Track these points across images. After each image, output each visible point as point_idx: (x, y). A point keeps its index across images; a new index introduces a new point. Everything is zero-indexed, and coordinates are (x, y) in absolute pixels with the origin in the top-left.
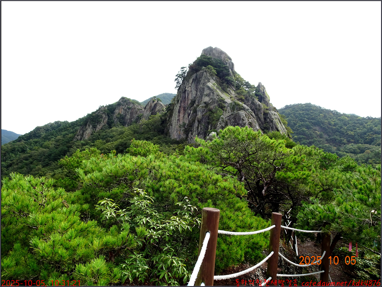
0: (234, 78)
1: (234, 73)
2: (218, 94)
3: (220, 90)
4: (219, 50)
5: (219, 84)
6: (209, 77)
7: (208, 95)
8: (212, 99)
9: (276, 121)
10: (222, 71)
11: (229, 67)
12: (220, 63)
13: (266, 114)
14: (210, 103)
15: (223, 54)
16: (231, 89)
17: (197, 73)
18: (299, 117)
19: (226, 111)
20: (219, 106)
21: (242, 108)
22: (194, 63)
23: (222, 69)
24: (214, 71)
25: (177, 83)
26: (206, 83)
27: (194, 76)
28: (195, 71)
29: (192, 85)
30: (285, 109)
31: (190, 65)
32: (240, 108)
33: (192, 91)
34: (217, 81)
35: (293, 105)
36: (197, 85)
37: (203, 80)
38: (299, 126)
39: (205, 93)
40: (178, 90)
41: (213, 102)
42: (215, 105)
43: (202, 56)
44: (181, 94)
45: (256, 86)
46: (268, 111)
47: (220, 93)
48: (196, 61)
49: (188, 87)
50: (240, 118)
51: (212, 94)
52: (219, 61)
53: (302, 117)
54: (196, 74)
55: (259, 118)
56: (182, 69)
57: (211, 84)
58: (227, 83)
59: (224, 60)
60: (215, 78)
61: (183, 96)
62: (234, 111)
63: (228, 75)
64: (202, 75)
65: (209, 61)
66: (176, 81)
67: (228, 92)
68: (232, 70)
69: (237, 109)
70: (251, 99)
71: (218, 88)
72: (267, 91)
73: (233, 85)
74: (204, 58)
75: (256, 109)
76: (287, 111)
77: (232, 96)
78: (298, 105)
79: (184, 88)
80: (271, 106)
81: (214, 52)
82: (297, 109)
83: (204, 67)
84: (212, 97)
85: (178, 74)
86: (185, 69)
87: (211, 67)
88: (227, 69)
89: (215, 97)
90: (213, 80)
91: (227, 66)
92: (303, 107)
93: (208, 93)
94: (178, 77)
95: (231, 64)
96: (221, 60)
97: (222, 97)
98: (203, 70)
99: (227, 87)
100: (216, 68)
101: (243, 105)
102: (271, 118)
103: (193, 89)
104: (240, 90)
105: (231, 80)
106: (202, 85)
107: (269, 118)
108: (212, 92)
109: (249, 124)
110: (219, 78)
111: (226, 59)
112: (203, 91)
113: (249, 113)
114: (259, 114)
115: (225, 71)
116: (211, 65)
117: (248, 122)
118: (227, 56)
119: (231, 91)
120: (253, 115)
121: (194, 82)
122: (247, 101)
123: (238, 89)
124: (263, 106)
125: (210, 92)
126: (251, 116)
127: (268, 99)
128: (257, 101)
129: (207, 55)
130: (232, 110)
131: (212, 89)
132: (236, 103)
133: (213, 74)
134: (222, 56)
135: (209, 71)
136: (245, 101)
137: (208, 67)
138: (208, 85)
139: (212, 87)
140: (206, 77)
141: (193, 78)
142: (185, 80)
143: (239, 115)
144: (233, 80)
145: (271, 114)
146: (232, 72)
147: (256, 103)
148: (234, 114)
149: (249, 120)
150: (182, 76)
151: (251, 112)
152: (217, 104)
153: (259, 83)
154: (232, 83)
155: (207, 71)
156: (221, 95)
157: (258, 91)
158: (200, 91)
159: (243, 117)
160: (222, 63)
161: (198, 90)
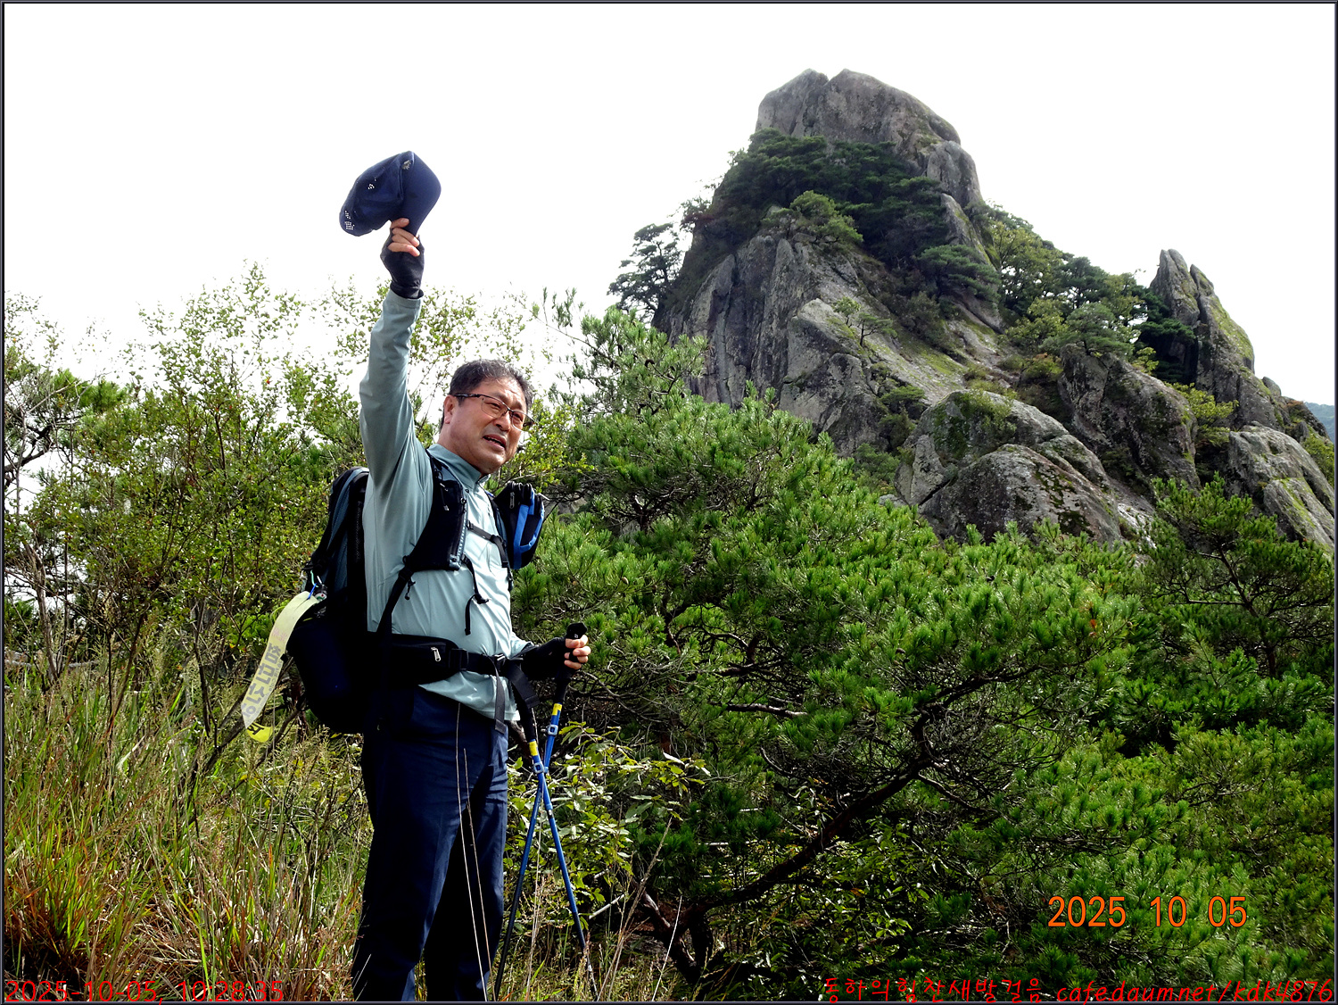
0: (980, 249)
1: (979, 220)
2: (876, 366)
3: (890, 340)
4: (866, 90)
5: (884, 302)
6: (809, 267)
7: (813, 383)
8: (839, 402)
9: (1289, 489)
10: (900, 213)
11: (943, 185)
12: (881, 170)
13: (1211, 454)
15: (897, 108)
16: (969, 322)
17: (741, 254)
19: (910, 463)
20: (889, 438)
21: (1008, 431)
22: (720, 192)
23: (894, 204)
24: (842, 226)
26: (798, 305)
27: (723, 270)
28: (722, 244)
29: (711, 332)
31: (694, 209)
32: (995, 430)
33: (716, 372)
34: (870, 285)
36: (745, 331)
37: (778, 289)
39: (794, 372)
41: (851, 422)
42: (863, 436)
43: (757, 139)
46: (1225, 433)
47: (890, 357)
48: (727, 176)
50: (1003, 495)
51: (834, 371)
52: (874, 153)
54: (729, 259)
56: (646, 244)
57: (827, 308)
58: (943, 290)
59: (905, 144)
60: (858, 267)
63: (941, 232)
64: (772, 262)
65: (804, 168)
67: (951, 342)
68: (964, 200)
70: (1103, 366)
71: (875, 328)
72: (1224, 305)
73: (981, 297)
74: (771, 153)
75: (1142, 426)
77: (983, 364)
81: (836, 102)
83: (775, 210)
84: (840, 390)
85: (623, 279)
86: (665, 238)
87: (819, 204)
88: (930, 201)
89: (858, 389)
90: (840, 286)
91: (923, 184)
93: (811, 367)
94: (627, 294)
95: (953, 166)
96: (888, 146)
97: (902, 384)
98: (769, 226)
99: (936, 313)
100: (854, 203)
101: (1014, 409)
102: (1252, 475)
103: (722, 357)
104: (1032, 319)
105: (962, 263)
106: (774, 325)
107: (1237, 476)
108: (834, 361)
109: (1067, 523)
110: (880, 264)
111: (918, 135)
112: (783, 363)
113: (1057, 456)
114: (1164, 457)
115: (916, 217)
116: (824, 187)
117: (1057, 511)
118: (926, 113)
119: (973, 336)
120: (1090, 466)
121: (724, 313)
122: (1079, 387)
123: (1021, 314)
124: (1186, 403)
125: (822, 358)
126: (1076, 474)
127: (1237, 356)
128: (1139, 377)
129: (792, 131)
130: (946, 449)
131: (837, 340)
132: (967, 402)
133: (840, 246)
134: (888, 124)
135: (812, 228)
136: (1065, 385)
137: (804, 202)
138: (808, 318)
139: (834, 327)
140: (796, 270)
141: (711, 289)
142: (669, 309)
143: (994, 474)
144: (979, 262)
145: (1250, 446)
146: (966, 212)
147: (1138, 391)
148: (960, 475)
149: (1062, 502)
150: (654, 289)
151: (1071, 450)
152: (876, 428)
153: (1165, 259)
154: (967, 285)
155: (798, 230)
156: (894, 368)
157: (1162, 310)
158: (769, 362)
159: (1023, 488)
160: (893, 166)
161: (757, 356)
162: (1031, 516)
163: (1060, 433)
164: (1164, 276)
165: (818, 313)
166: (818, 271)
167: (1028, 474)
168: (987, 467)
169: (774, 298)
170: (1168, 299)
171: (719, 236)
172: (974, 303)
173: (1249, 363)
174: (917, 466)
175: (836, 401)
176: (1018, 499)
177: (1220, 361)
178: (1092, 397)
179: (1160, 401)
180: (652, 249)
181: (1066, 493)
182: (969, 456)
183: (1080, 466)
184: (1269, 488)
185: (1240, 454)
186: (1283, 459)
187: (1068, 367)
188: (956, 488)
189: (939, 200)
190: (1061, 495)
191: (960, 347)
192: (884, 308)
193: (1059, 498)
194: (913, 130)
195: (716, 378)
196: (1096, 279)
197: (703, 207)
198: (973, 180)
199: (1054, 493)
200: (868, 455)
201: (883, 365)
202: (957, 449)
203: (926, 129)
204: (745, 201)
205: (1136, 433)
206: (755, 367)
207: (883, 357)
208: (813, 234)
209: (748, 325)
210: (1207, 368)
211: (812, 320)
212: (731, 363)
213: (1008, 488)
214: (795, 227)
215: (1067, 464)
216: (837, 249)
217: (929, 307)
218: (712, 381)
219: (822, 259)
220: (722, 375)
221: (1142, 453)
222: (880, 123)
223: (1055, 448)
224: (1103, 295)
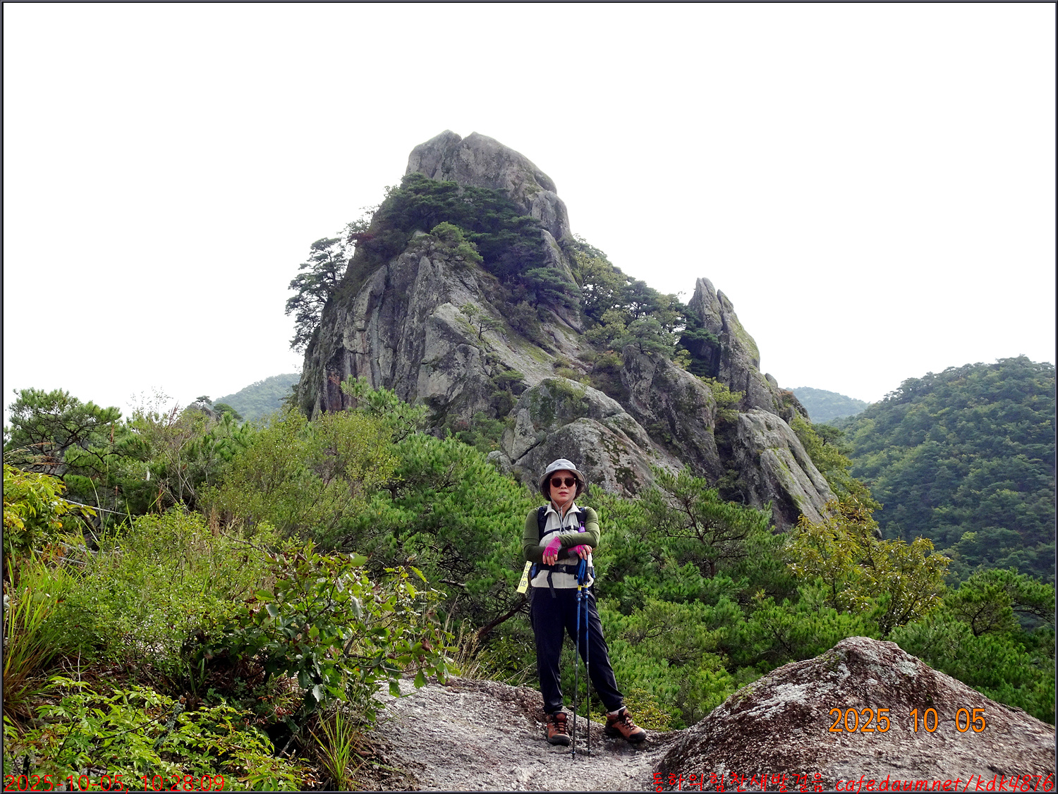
0: (568, 271)
1: (568, 250)
2: (490, 355)
3: (503, 336)
4: (489, 147)
5: (497, 307)
6: (443, 278)
7: (443, 365)
8: (462, 380)
9: (776, 456)
10: (511, 242)
11: (543, 223)
12: (498, 209)
13: (726, 428)
14: (453, 402)
15: (511, 163)
16: (558, 325)
17: (393, 264)
19: (512, 428)
20: (497, 408)
21: (582, 409)
22: (376, 216)
23: (507, 235)
24: (468, 249)
25: (302, 318)
26: (433, 306)
27: (378, 276)
28: (378, 257)
29: (367, 321)
31: (357, 228)
32: (574, 407)
33: (370, 351)
34: (487, 294)
36: (393, 323)
37: (419, 293)
39: (430, 356)
40: (309, 352)
41: (470, 395)
42: (478, 406)
43: (407, 180)
44: (321, 373)
46: (736, 414)
47: (500, 347)
48: (383, 207)
49: (352, 336)
50: (576, 454)
51: (459, 357)
52: (493, 196)
54: (384, 268)
56: (320, 252)
57: (456, 309)
58: (540, 300)
59: (516, 191)
60: (479, 280)
61: (330, 382)
62: (549, 425)
63: (540, 258)
64: (415, 272)
65: (441, 204)
66: (295, 312)
67: (545, 339)
68: (557, 235)
69: (563, 413)
70: (652, 362)
71: (491, 326)
73: (567, 307)
74: (417, 191)
77: (566, 356)
79: (335, 339)
81: (466, 156)
83: (419, 234)
84: (462, 371)
85: (301, 277)
86: (335, 249)
87: (452, 232)
88: (533, 234)
89: (476, 371)
90: (466, 293)
91: (528, 221)
93: (442, 353)
94: (304, 289)
95: (551, 210)
96: (503, 192)
97: (508, 369)
98: (414, 246)
99: (535, 318)
100: (476, 232)
101: (587, 393)
102: (753, 445)
103: (375, 341)
104: (603, 324)
105: (555, 281)
106: (415, 320)
107: (743, 445)
108: (459, 349)
109: (621, 476)
110: (495, 278)
111: (526, 185)
112: (421, 348)
113: (616, 428)
114: (693, 430)
115: (523, 245)
116: (455, 219)
117: (615, 467)
118: (532, 170)
119: (560, 335)
120: (639, 436)
121: (378, 308)
122: (635, 377)
123: (596, 320)
124: (709, 391)
125: (450, 346)
126: (629, 441)
127: (748, 357)
128: (678, 372)
129: (433, 175)
130: (539, 419)
131: (462, 334)
132: (554, 386)
133: (466, 263)
134: (505, 175)
135: (447, 250)
136: (625, 374)
137: (441, 230)
138: (441, 317)
139: (460, 324)
140: (433, 280)
141: (369, 290)
142: (337, 302)
143: (571, 439)
144: (567, 281)
145: (752, 424)
146: (558, 243)
147: (676, 381)
148: (547, 439)
149: (618, 461)
150: (324, 286)
151: (626, 424)
152: (488, 400)
153: (700, 285)
154: (558, 298)
155: (436, 250)
156: (503, 357)
157: (696, 322)
158: (411, 347)
159: (591, 450)
160: (506, 206)
161: (401, 342)
162: (597, 469)
163: (619, 412)
164: (698, 298)
165: (448, 313)
166: (449, 282)
167: (595, 439)
168: (567, 434)
169: (416, 299)
170: (701, 315)
171: (376, 251)
172: (563, 310)
173: (756, 363)
174: (517, 431)
175: (460, 379)
176: (588, 458)
177: (736, 360)
178: (644, 384)
179: (691, 389)
180: (325, 257)
181: (621, 455)
182: (554, 425)
183: (632, 436)
184: (764, 455)
185: (745, 429)
186: (775, 434)
187: (628, 362)
188: (545, 448)
189: (540, 234)
190: (618, 455)
191: (551, 343)
192: (497, 312)
193: (617, 458)
194: (522, 181)
195: (370, 356)
196: (650, 297)
197: (364, 227)
198: (565, 221)
199: (613, 454)
200: (483, 420)
201: (495, 354)
202: (545, 420)
203: (532, 180)
204: (396, 226)
205: (674, 412)
206: (400, 350)
207: (495, 348)
208: (446, 254)
209: (396, 318)
210: (727, 365)
211: (444, 318)
212: (382, 346)
213: (581, 449)
214: (433, 247)
215: (623, 433)
216: (464, 266)
217: (529, 312)
218: (367, 359)
219: (453, 272)
220: (375, 355)
221: (678, 426)
222: (498, 174)
223: (615, 422)
224: (654, 309)
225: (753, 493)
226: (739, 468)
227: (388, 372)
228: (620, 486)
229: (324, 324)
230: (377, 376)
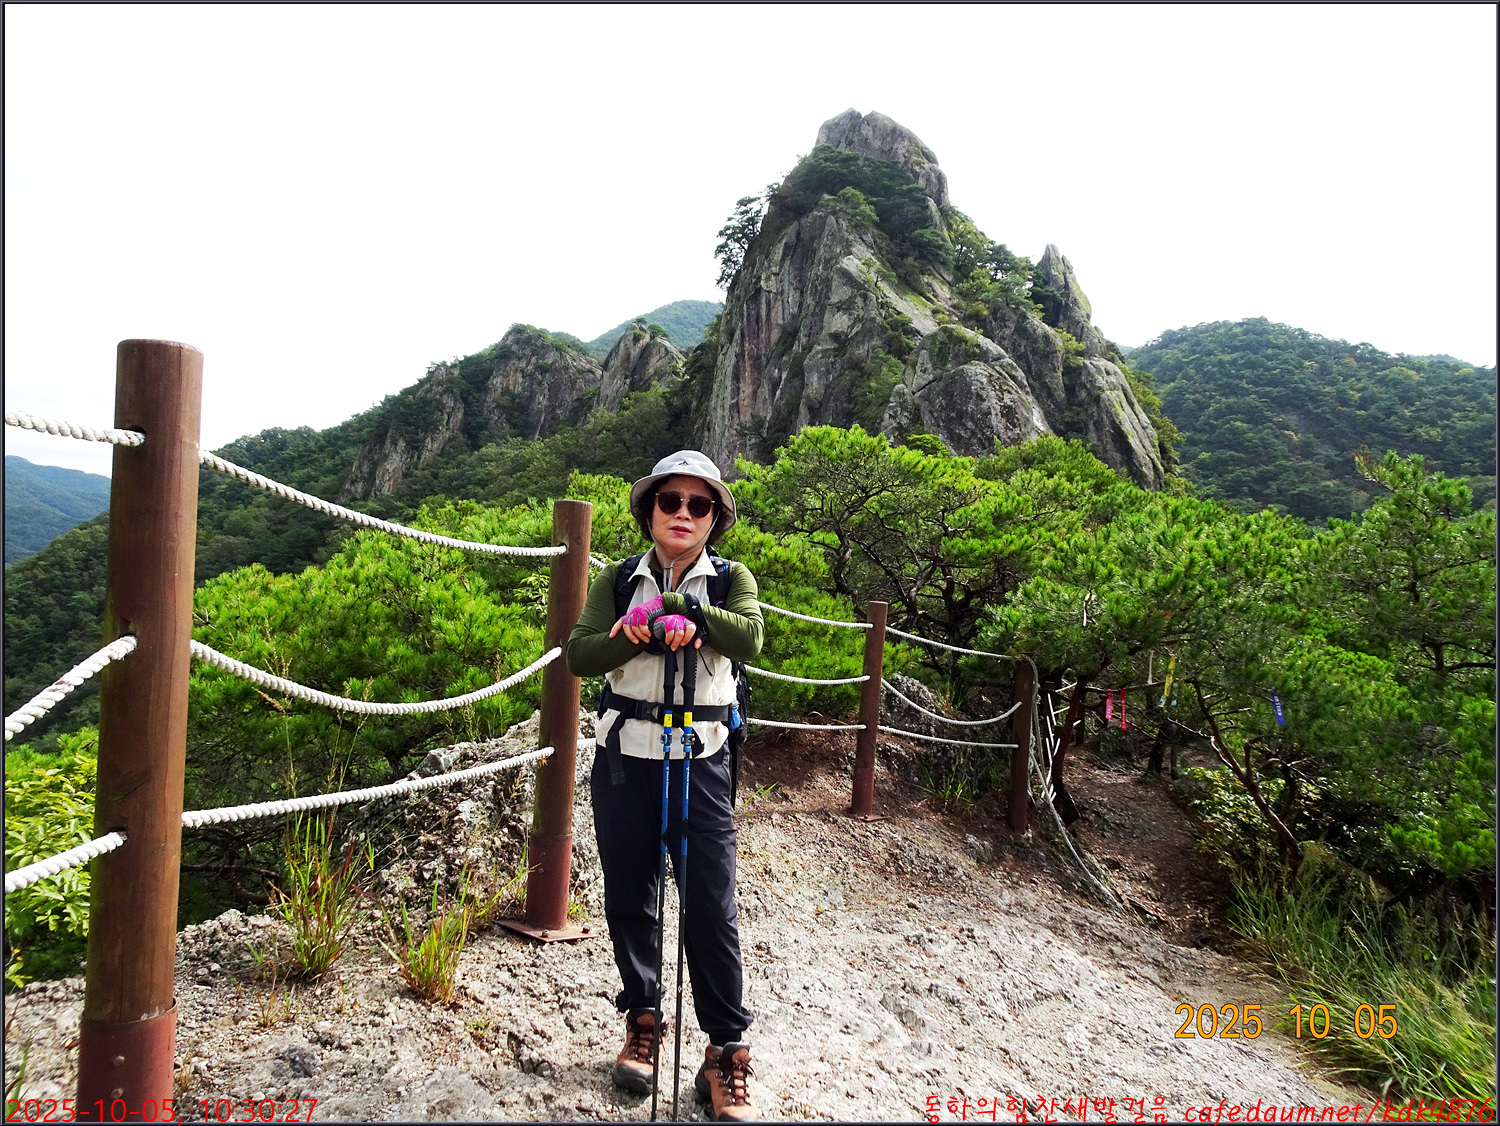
0: (946, 233)
1: (947, 215)
2: (884, 301)
3: (892, 285)
4: (885, 125)
5: (889, 261)
7: (846, 306)
8: (860, 320)
9: (1114, 397)
11: (927, 191)
12: (891, 178)
13: (1073, 373)
14: (852, 338)
15: (903, 139)
16: (935, 277)
17: (803, 221)
18: (1219, 376)
19: (914, 366)
20: (889, 345)
21: (974, 353)
22: (788, 179)
23: (898, 200)
24: (868, 211)
25: (725, 262)
26: (837, 258)
27: (792, 229)
28: (791, 214)
29: (781, 267)
30: (1161, 348)
31: (773, 190)
32: (966, 351)
33: (782, 292)
34: (880, 249)
35: (1194, 329)
36: (802, 269)
37: (825, 246)
38: (1219, 414)
39: (834, 299)
40: (731, 290)
41: (867, 333)
42: (874, 343)
43: (817, 151)
44: (742, 307)
45: (1035, 262)
46: (1081, 361)
47: (892, 297)
48: (796, 170)
49: (768, 279)
50: (969, 391)
51: (859, 301)
53: (1230, 376)
54: (796, 223)
55: (1048, 387)
56: (743, 208)
57: (857, 261)
58: (922, 256)
59: (906, 163)
60: (873, 237)
61: (749, 314)
62: (945, 365)
63: (925, 221)
64: (822, 229)
65: (845, 171)
66: (722, 255)
67: (925, 289)
68: (938, 201)
69: (956, 356)
70: (1015, 313)
71: (884, 278)
72: (1078, 281)
73: (944, 264)
74: (826, 160)
75: (1034, 352)
76: (1170, 356)
77: (941, 304)
78: (1216, 326)
79: (754, 280)
80: (1096, 340)
81: (866, 131)
82: (1211, 346)
83: (826, 197)
84: (861, 313)
85: (728, 228)
86: (755, 206)
87: (854, 195)
88: (919, 200)
89: (873, 313)
90: (863, 248)
91: (915, 190)
92: (1236, 336)
93: (845, 297)
94: (729, 237)
95: (934, 180)
96: (895, 163)
97: (899, 313)
98: (823, 206)
99: (918, 271)
100: (874, 197)
101: (978, 340)
102: (1094, 387)
103: (786, 284)
104: (973, 279)
105: (935, 241)
106: (821, 268)
107: (1086, 386)
108: (859, 295)
109: (1005, 412)
110: (887, 236)
111: (914, 158)
112: (826, 292)
113: (1001, 371)
114: (1046, 372)
115: (910, 209)
116: (857, 184)
117: (1000, 404)
118: (920, 144)
119: (937, 285)
120: (1019, 378)
121: (790, 257)
122: (1001, 325)
123: (966, 276)
124: (1060, 339)
125: (852, 292)
126: (1012, 383)
127: (1083, 312)
128: (1036, 323)
129: (838, 147)
130: (936, 360)
131: (862, 282)
132: (950, 333)
133: (865, 223)
134: (897, 149)
135: (849, 211)
136: (992, 321)
137: (845, 194)
138: (844, 266)
139: (860, 274)
140: (838, 235)
141: (784, 241)
142: (756, 250)
143: (965, 378)
144: (944, 241)
145: (1094, 369)
146: (939, 209)
147: (1034, 331)
148: (944, 377)
149: (1003, 399)
150: (745, 236)
151: (1009, 368)
152: (882, 338)
153: (1048, 250)
154: (938, 255)
155: (840, 210)
156: (894, 303)
157: (1044, 281)
158: (816, 290)
159: (981, 388)
160: (898, 175)
161: (808, 286)
162: (985, 405)
163: (1004, 357)
164: (1047, 261)
165: (851, 264)
166: (851, 237)
167: (985, 380)
168: (961, 374)
169: (822, 251)
170: (1048, 274)
171: (789, 209)
172: (938, 265)
173: (1088, 317)
174: (918, 368)
175: (858, 320)
176: (978, 395)
177: (1073, 314)
178: (1008, 332)
179: (1046, 337)
180: (747, 212)
181: (1005, 394)
182: (950, 366)
183: (1014, 378)
184: (1103, 396)
185: (1089, 373)
186: (1112, 379)
187: (994, 312)
188: (941, 384)
189: (924, 200)
191: (930, 292)
192: (889, 265)
193: (1001, 396)
194: (911, 154)
195: (782, 296)
196: (1008, 257)
197: (778, 189)
198: (945, 190)
199: (999, 393)
200: (880, 355)
201: (888, 300)
202: (942, 360)
203: (919, 154)
204: (807, 188)
206: (807, 292)
207: (888, 295)
208: (849, 214)
209: (804, 266)
210: (1065, 318)
211: (847, 268)
212: (792, 288)
213: (973, 388)
214: (838, 208)
215: (1007, 376)
216: (863, 225)
217: (914, 266)
218: (779, 297)
219: (854, 230)
220: (786, 295)
221: (1034, 367)
222: (892, 148)
223: (1000, 366)
224: (1012, 268)
225: (1091, 426)
226: (1080, 405)
227: (796, 309)
228: (1003, 420)
229: (744, 266)
230: (786, 311)
